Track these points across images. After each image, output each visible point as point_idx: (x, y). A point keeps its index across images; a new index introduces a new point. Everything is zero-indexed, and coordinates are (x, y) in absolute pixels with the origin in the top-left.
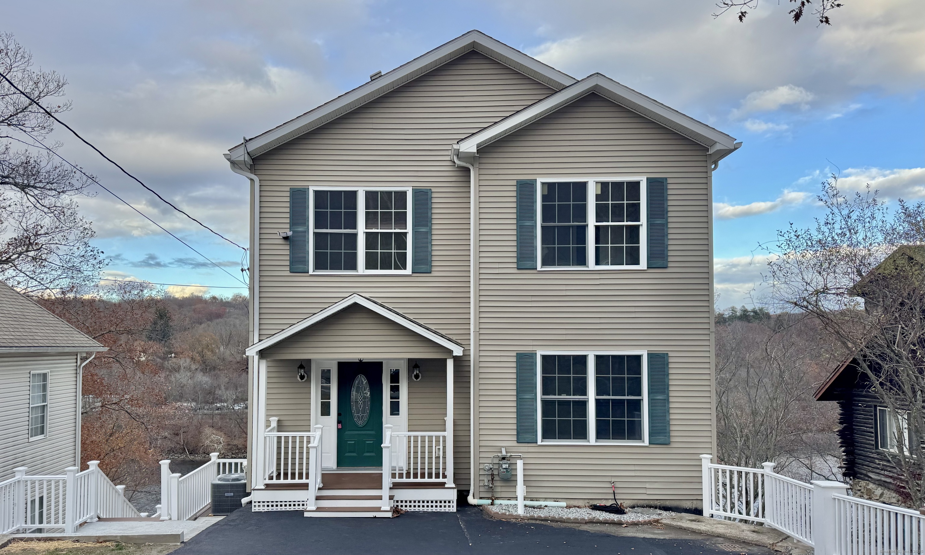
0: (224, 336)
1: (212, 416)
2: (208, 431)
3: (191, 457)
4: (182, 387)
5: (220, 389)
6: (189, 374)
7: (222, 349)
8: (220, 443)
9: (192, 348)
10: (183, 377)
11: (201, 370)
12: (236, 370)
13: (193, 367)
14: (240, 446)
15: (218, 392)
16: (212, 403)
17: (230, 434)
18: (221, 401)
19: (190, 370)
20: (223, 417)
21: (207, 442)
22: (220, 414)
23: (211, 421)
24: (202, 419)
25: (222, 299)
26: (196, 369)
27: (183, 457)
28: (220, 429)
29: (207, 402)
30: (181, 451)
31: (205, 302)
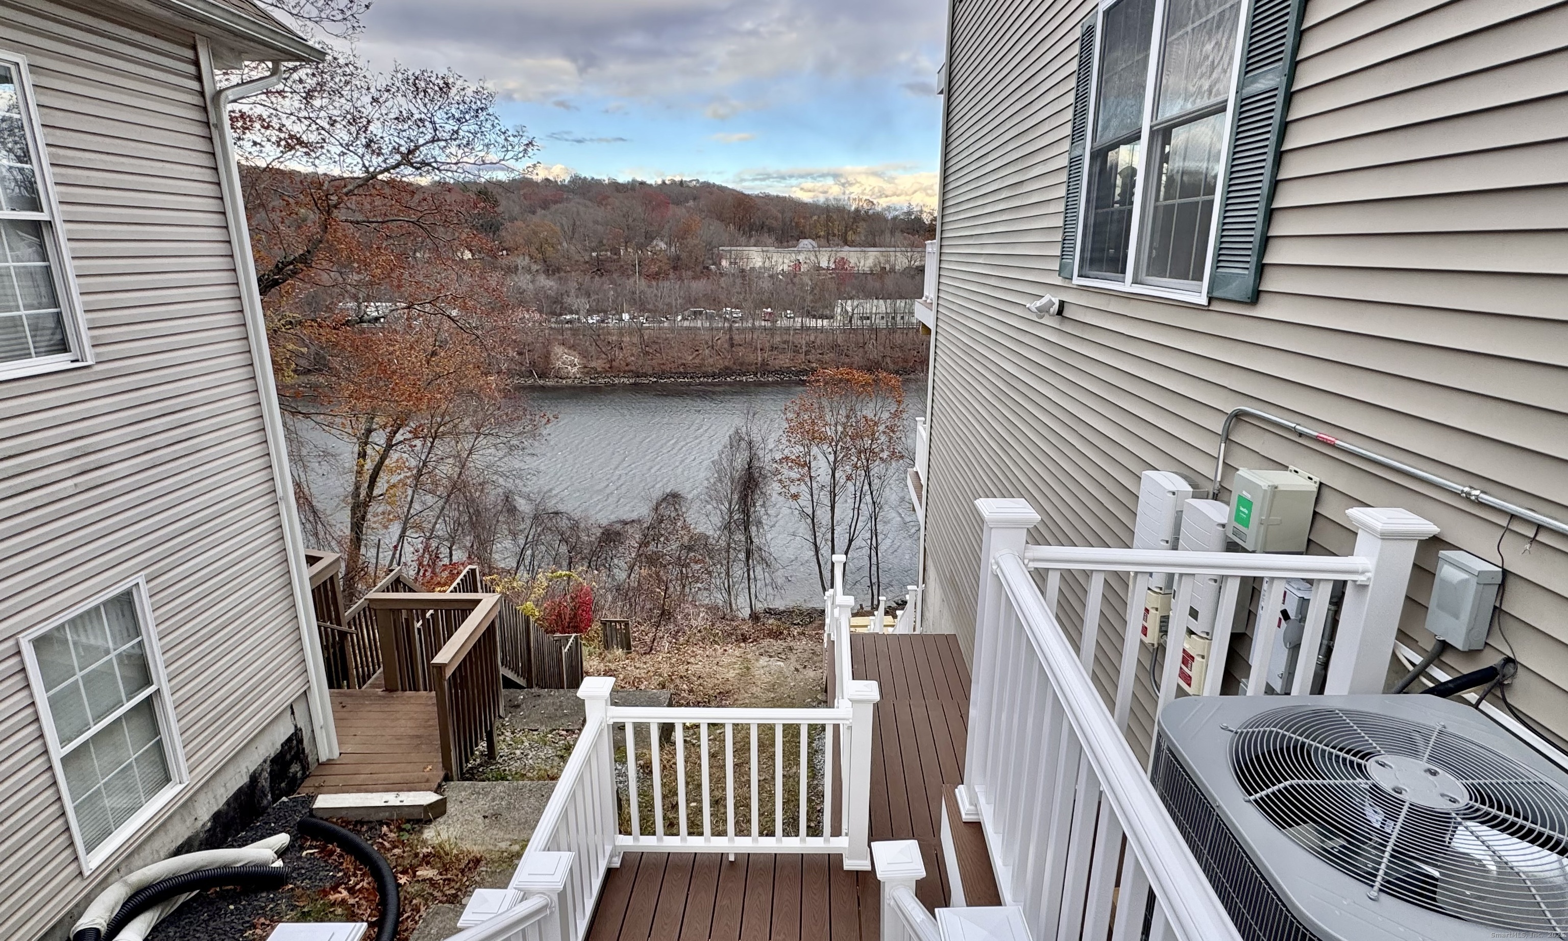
0: (566, 229)
1: (562, 331)
2: (558, 350)
3: (541, 382)
4: (521, 293)
5: (568, 296)
6: (528, 277)
7: (565, 244)
8: (575, 365)
9: (529, 243)
10: (523, 281)
11: (544, 272)
12: (584, 272)
13: (535, 267)
14: (599, 369)
15: (568, 300)
16: (561, 314)
17: (586, 354)
18: (571, 313)
19: (529, 271)
20: (575, 332)
21: (559, 364)
22: (571, 329)
23: (560, 337)
24: (550, 334)
25: (556, 182)
26: (537, 271)
27: (530, 382)
28: (572, 347)
29: (553, 313)
30: (528, 374)
31: (536, 184)
